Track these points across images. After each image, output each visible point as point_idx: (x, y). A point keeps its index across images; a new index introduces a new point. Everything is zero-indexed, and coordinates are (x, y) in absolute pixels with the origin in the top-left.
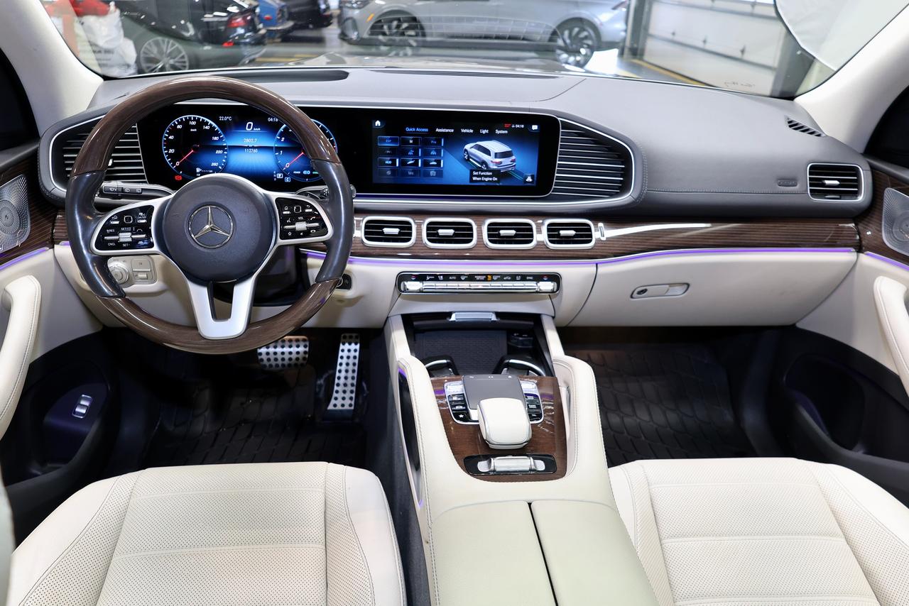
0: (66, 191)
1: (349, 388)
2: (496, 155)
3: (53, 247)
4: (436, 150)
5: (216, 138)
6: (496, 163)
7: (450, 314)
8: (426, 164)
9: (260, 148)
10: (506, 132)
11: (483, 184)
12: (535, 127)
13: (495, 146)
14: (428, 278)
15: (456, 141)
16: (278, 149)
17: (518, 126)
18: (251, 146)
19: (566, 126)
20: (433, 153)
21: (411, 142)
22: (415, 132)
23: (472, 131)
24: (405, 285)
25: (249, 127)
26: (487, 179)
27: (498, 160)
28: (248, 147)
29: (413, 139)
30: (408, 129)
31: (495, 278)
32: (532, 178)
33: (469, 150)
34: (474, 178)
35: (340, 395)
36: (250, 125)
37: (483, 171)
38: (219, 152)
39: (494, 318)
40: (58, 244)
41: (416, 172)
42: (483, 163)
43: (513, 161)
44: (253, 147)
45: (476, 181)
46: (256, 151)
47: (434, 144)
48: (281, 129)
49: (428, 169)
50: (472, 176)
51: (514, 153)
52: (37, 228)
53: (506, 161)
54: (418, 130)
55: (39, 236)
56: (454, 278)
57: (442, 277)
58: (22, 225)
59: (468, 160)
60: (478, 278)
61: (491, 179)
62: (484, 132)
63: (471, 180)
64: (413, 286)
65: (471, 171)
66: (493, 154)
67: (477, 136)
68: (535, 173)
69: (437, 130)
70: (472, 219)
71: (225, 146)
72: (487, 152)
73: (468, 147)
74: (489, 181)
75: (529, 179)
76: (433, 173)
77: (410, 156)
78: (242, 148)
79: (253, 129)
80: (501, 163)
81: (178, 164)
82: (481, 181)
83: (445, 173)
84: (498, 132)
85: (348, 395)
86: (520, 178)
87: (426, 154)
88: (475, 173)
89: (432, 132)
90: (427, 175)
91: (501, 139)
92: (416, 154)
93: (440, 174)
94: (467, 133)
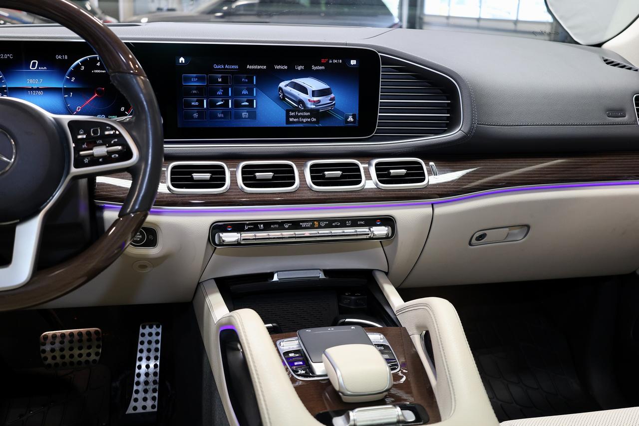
1: (151, 387)
2: (314, 93)
4: (247, 89)
6: (314, 102)
7: (271, 275)
8: (237, 104)
9: (46, 90)
10: (323, 68)
11: (301, 125)
12: (353, 62)
13: (313, 84)
14: (246, 228)
15: (269, 79)
16: (67, 91)
17: (335, 61)
18: (35, 87)
19: (387, 61)
20: (245, 92)
21: (220, 80)
22: (224, 69)
23: (286, 67)
24: (220, 237)
25: (34, 65)
26: (304, 120)
27: (316, 99)
28: (32, 89)
29: (222, 77)
30: (216, 66)
31: (323, 224)
32: (353, 118)
33: (284, 88)
34: (291, 120)
36: (34, 63)
37: (299, 111)
39: (322, 276)
41: (227, 114)
42: (300, 102)
43: (332, 99)
44: (38, 89)
45: (293, 122)
46: (40, 93)
47: (245, 82)
48: (72, 68)
49: (240, 110)
50: (288, 116)
51: (332, 90)
53: (325, 100)
54: (226, 67)
56: (277, 226)
57: (262, 226)
59: (284, 99)
60: (304, 225)
61: (309, 120)
62: (299, 68)
63: (288, 122)
64: (230, 237)
65: (288, 112)
66: (310, 92)
67: (292, 73)
68: (357, 113)
69: (248, 67)
70: (293, 162)
71: (5, 88)
72: (304, 90)
73: (282, 85)
74: (307, 122)
75: (351, 119)
76: (245, 114)
77: (219, 96)
79: (38, 68)
80: (319, 101)
82: (299, 122)
83: (259, 113)
84: (314, 68)
85: (149, 395)
86: (340, 118)
87: (237, 93)
88: (292, 114)
89: (243, 70)
90: (238, 116)
91: (317, 75)
92: (226, 93)
93: (253, 115)
94: (280, 70)
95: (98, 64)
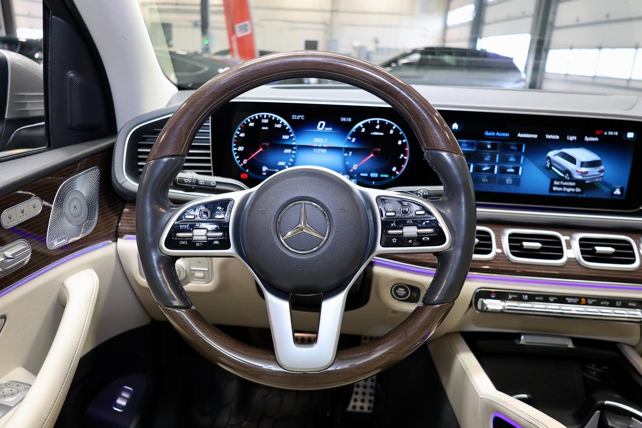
0: (138, 185)
2: (583, 164)
3: (116, 241)
4: (515, 157)
5: (286, 137)
6: (582, 172)
7: (518, 336)
8: (502, 171)
9: (329, 148)
10: (597, 139)
11: (564, 195)
12: (630, 135)
13: (582, 155)
14: (510, 297)
15: (539, 147)
16: (347, 150)
17: (611, 133)
18: (320, 146)
20: (512, 159)
21: (489, 146)
22: (495, 136)
23: (557, 137)
24: (483, 303)
25: (321, 127)
26: (569, 190)
27: (584, 170)
28: (317, 147)
29: (492, 144)
30: (487, 133)
31: (590, 302)
32: (621, 191)
33: (553, 158)
34: (555, 188)
35: (359, 397)
36: (322, 124)
37: (565, 180)
38: (287, 151)
39: (570, 345)
40: (121, 237)
41: (491, 179)
42: (567, 172)
43: (601, 171)
44: (323, 148)
45: (557, 191)
46: (324, 151)
47: (513, 150)
48: (353, 130)
49: (503, 176)
50: (552, 185)
51: (603, 162)
52: (104, 221)
53: (593, 171)
54: (498, 134)
55: (104, 229)
56: (541, 298)
57: (526, 296)
58: (90, 216)
59: (550, 168)
60: (570, 300)
61: (573, 190)
62: (572, 138)
63: (551, 190)
64: (492, 304)
65: (552, 181)
66: (578, 163)
67: (563, 143)
68: (625, 186)
69: (519, 135)
70: (560, 233)
71: (294, 146)
72: (572, 160)
73: (551, 154)
74: (571, 192)
75: (618, 192)
76: (509, 181)
77: (487, 162)
78: (311, 147)
79: (324, 129)
80: (587, 173)
81: (245, 161)
82: (562, 192)
83: (523, 181)
84: (587, 139)
86: (606, 190)
87: (504, 160)
88: (556, 183)
89: (513, 137)
90: (503, 182)
91: (589, 146)
92: (493, 159)
93: (517, 182)
94: (552, 140)
95: (378, 127)
